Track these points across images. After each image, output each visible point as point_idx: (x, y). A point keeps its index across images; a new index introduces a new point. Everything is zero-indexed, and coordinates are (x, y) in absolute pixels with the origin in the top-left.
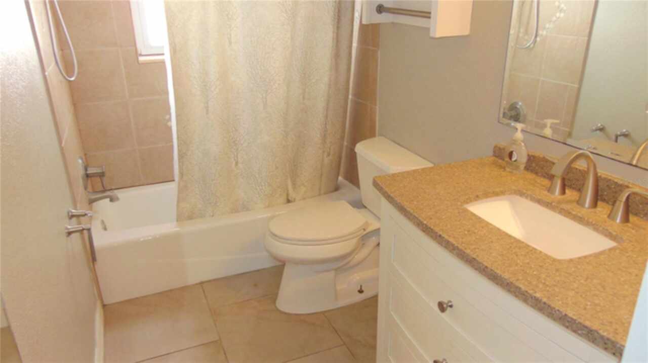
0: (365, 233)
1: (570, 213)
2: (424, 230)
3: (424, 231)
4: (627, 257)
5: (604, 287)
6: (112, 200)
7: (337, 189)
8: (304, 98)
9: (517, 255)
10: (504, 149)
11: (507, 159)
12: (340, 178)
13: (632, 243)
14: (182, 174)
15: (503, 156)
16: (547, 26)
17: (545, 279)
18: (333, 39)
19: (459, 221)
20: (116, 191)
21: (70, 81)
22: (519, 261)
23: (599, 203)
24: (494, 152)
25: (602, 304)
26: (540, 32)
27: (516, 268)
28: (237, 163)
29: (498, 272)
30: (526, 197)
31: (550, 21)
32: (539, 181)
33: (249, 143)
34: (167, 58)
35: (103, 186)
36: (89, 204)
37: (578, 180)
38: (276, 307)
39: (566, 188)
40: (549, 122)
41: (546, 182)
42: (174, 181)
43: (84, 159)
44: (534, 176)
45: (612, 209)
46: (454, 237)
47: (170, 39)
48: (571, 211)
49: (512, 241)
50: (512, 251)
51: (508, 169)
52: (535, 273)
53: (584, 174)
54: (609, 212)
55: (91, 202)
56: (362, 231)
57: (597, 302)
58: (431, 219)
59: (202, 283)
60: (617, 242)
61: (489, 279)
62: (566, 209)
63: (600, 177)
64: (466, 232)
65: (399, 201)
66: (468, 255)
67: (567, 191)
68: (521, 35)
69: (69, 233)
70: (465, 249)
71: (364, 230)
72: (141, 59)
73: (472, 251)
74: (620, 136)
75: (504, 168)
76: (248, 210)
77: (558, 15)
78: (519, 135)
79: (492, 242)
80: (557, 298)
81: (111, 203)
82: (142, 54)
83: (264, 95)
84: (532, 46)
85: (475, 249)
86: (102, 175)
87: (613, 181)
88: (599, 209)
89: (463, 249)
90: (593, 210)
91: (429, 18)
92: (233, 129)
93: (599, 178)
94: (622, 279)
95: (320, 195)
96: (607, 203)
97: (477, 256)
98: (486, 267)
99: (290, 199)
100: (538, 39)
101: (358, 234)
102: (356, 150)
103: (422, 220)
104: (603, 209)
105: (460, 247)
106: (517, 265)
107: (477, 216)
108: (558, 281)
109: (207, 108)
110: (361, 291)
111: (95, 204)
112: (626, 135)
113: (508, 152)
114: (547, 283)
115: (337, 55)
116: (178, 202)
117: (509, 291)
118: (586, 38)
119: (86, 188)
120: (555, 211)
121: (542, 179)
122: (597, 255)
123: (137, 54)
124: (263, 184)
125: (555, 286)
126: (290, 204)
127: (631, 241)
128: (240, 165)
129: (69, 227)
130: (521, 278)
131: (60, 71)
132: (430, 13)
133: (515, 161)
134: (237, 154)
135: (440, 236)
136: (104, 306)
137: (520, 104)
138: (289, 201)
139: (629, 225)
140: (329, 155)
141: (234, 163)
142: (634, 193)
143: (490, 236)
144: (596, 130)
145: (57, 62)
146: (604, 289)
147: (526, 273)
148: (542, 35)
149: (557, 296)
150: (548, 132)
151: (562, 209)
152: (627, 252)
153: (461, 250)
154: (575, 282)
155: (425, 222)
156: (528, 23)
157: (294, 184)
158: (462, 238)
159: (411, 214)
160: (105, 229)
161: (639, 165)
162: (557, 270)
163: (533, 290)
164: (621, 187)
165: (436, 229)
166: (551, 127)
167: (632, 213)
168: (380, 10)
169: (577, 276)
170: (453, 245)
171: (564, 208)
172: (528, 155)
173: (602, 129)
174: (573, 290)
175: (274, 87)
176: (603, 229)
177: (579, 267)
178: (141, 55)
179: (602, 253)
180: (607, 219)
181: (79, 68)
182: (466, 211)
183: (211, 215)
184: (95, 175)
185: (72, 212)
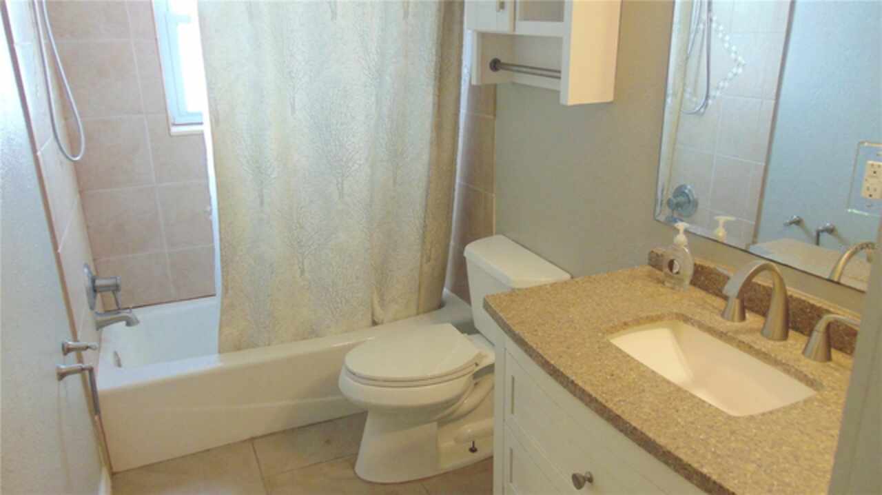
0: (478, 369)
1: (751, 347)
2: (552, 372)
3: (551, 375)
4: (829, 412)
5: (797, 458)
6: (128, 324)
7: (441, 305)
8: (395, 182)
9: (677, 411)
10: (662, 255)
11: (667, 270)
12: (446, 291)
13: (835, 392)
14: (226, 289)
15: (661, 265)
16: (721, 84)
17: (716, 446)
18: (434, 104)
19: (600, 360)
20: (134, 311)
21: (75, 162)
22: (679, 420)
23: (791, 333)
24: (650, 259)
25: (794, 485)
26: (712, 93)
27: (676, 429)
28: (303, 272)
29: (651, 435)
30: (693, 324)
31: (725, 79)
32: (709, 301)
33: (319, 245)
34: (207, 129)
35: (117, 304)
36: (97, 329)
37: (761, 301)
38: (355, 473)
39: (747, 311)
40: (722, 219)
41: (718, 302)
42: (214, 295)
43: (92, 268)
44: (703, 293)
45: (809, 342)
46: (592, 385)
47: (210, 106)
48: (752, 344)
49: (672, 389)
50: (671, 404)
51: (667, 284)
52: (701, 437)
53: (768, 293)
54: (804, 346)
55: (100, 326)
56: (474, 366)
57: (787, 480)
58: (561, 357)
59: (252, 439)
60: (817, 390)
61: (639, 445)
62: (746, 342)
63: (791, 296)
64: (609, 377)
65: (517, 332)
66: (610, 411)
67: (747, 315)
68: (687, 96)
69: (62, 375)
70: (607, 402)
71: (477, 365)
72: (174, 130)
73: (615, 405)
74: (823, 231)
75: (663, 283)
76: (317, 336)
77: (734, 70)
78: (681, 238)
79: (643, 391)
80: (731, 475)
81: (128, 328)
82: (176, 123)
83: (340, 180)
84: (702, 110)
85: (620, 401)
86: (116, 288)
87: (809, 303)
88: (790, 341)
89: (604, 402)
90: (782, 343)
91: (559, 78)
92: (298, 226)
93: (790, 299)
94: (822, 446)
95: (418, 314)
96: (802, 333)
97: (623, 412)
98: (635, 428)
99: (377, 320)
100: (710, 102)
101: (468, 370)
102: (466, 254)
103: (549, 359)
104: (796, 341)
105: (600, 399)
106: (677, 425)
107: (625, 353)
108: (734, 449)
109: (261, 197)
110: (473, 450)
111: (105, 329)
112: (831, 231)
113: (669, 260)
114: (718, 452)
115: (438, 127)
116: (221, 327)
117: (666, 463)
118: (773, 102)
119: (92, 308)
120: (731, 345)
121: (714, 298)
122: (786, 410)
123: (168, 124)
125: (729, 456)
126: (376, 327)
127: (833, 389)
128: (307, 275)
129: (63, 367)
130: (682, 445)
131: (61, 149)
132: (559, 72)
133: (678, 273)
134: (303, 259)
135: (573, 382)
136: (113, 475)
137: (689, 187)
138: (375, 323)
139: (831, 364)
140: (429, 260)
141: (299, 271)
142: (836, 321)
143: (640, 383)
144: (791, 223)
145: (56, 137)
146: (797, 460)
147: (689, 436)
148: (714, 97)
149: (732, 472)
150: (720, 233)
151: (740, 341)
152: (829, 406)
153: (601, 403)
154: (756, 450)
155: (552, 362)
156: (696, 81)
157: (382, 299)
158: (603, 386)
159: (534, 350)
160: (119, 365)
161: (842, 281)
162: (733, 433)
163: (698, 462)
164: (818, 313)
165: (568, 373)
166: (724, 227)
167: (836, 348)
168: (494, 67)
169: (760, 442)
170: (590, 396)
171: (744, 340)
172: (695, 265)
173: (798, 222)
174: (753, 462)
175: (353, 168)
176: (797, 370)
177: (763, 427)
178: (174, 125)
179: (794, 406)
180: (803, 357)
181: (87, 143)
182: (610, 345)
183: (267, 343)
184: (107, 288)
185: (69, 345)
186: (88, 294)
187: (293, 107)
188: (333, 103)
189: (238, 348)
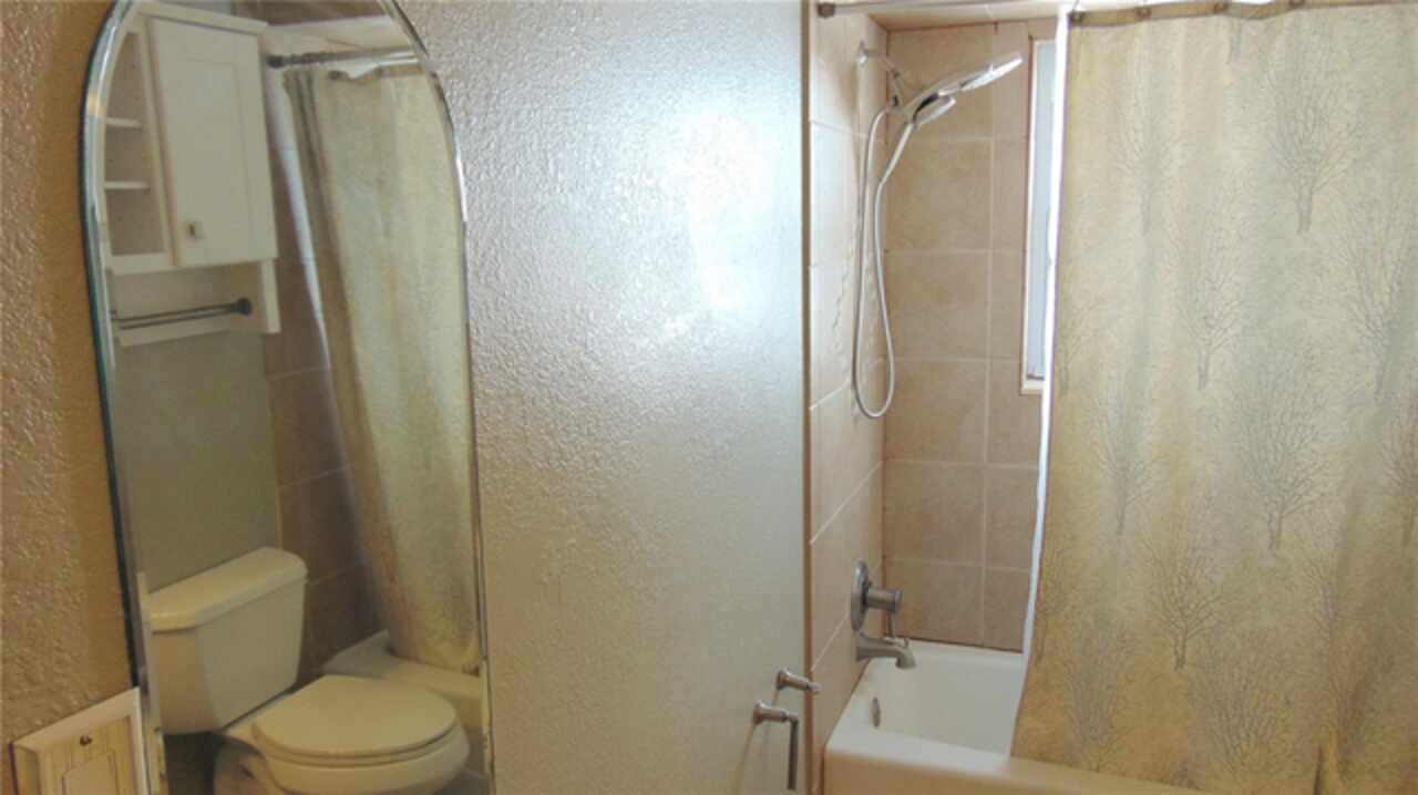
6: (899, 664)
21: (873, 419)
28: (1181, 662)
33: (1220, 622)
36: (859, 658)
55: (863, 655)
69: (760, 719)
72: (1028, 385)
76: (1191, 784)
81: (899, 670)
83: (1276, 514)
86: (892, 607)
92: (1184, 579)
119: (857, 625)
123: (1021, 374)
124: (1243, 735)
128: (1188, 669)
134: (1185, 640)
141: (1174, 660)
160: (877, 722)
175: (1307, 498)
183: (1094, 766)
184: (879, 603)
185: (787, 676)
186: (853, 607)
187: (1204, 377)
188: (1280, 376)
189: (1043, 757)
